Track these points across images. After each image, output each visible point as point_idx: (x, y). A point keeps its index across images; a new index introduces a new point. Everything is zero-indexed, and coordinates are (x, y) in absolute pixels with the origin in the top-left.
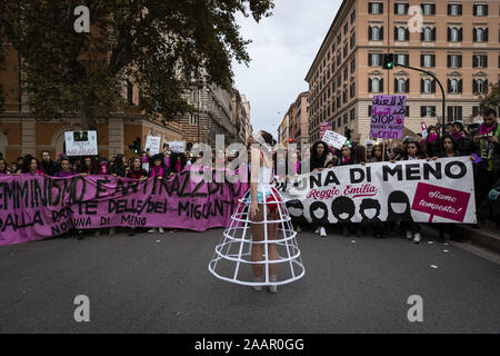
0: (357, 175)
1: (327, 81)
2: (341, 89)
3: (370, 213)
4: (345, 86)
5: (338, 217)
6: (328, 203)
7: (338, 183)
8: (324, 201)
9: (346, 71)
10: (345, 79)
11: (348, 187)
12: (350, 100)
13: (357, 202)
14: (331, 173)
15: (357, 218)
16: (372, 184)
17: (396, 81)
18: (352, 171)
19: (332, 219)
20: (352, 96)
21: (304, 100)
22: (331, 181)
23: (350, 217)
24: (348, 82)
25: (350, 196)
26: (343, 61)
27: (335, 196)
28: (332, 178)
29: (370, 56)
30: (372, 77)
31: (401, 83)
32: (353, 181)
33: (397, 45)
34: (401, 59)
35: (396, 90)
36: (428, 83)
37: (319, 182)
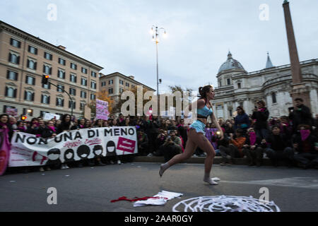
0: (91, 134)
3: (98, 152)
5: (80, 157)
6: (75, 149)
7: (81, 138)
8: (72, 148)
11: (87, 140)
13: (91, 148)
14: (78, 133)
15: (91, 156)
16: (99, 137)
17: (25, 93)
18: (89, 131)
19: (77, 158)
23: (88, 155)
25: (88, 145)
27: (79, 145)
28: (78, 136)
29: (8, 72)
30: (9, 86)
31: (29, 94)
32: (89, 137)
33: (28, 70)
34: (30, 80)
35: (25, 98)
36: (45, 98)
37: (70, 138)
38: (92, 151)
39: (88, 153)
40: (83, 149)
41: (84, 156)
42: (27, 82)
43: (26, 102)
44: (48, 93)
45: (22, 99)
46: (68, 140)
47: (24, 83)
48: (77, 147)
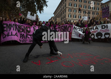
0: (104, 27)
1: (59, 14)
2: (62, 16)
3: (107, 36)
4: (63, 16)
5: (98, 37)
6: (95, 34)
7: (98, 29)
8: (94, 33)
9: (64, 12)
10: (63, 14)
11: (101, 30)
12: (64, 19)
13: (103, 34)
15: (103, 37)
16: (108, 29)
17: (74, 15)
18: (102, 26)
19: (96, 38)
20: (65, 18)
21: (52, 18)
22: (96, 29)
23: (101, 37)
24: (64, 15)
25: (101, 32)
26: (63, 10)
27: (97, 32)
28: (97, 28)
29: (69, 9)
30: (69, 14)
31: (75, 16)
32: (102, 28)
33: (74, 8)
34: (75, 11)
35: (74, 17)
36: (80, 16)
37: (93, 29)
38: (103, 35)
39: (102, 36)
40: (99, 34)
41: (99, 37)
42: (74, 12)
43: (74, 19)
44: (80, 15)
45: (73, 18)
46: (92, 30)
47: (73, 12)
48: (96, 33)
